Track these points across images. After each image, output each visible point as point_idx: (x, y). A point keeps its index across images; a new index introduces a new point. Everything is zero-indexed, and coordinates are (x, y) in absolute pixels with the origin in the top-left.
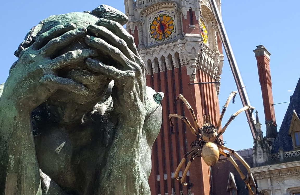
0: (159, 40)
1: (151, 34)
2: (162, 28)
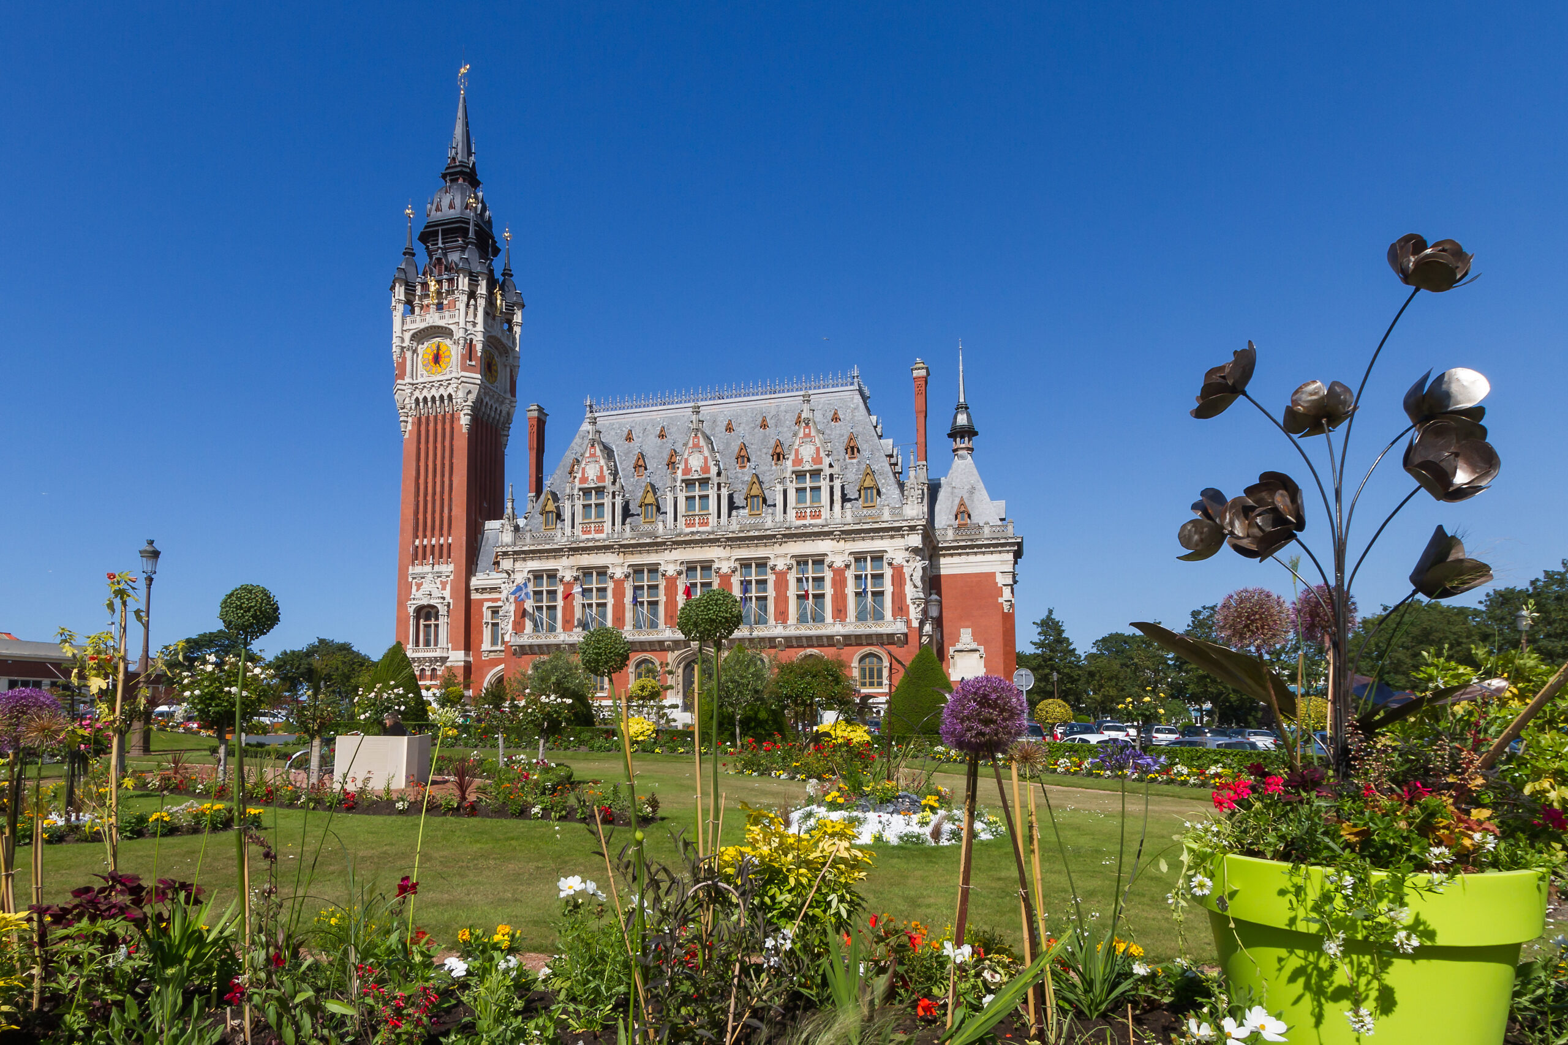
0: (432, 374)
1: (423, 365)
2: (437, 359)
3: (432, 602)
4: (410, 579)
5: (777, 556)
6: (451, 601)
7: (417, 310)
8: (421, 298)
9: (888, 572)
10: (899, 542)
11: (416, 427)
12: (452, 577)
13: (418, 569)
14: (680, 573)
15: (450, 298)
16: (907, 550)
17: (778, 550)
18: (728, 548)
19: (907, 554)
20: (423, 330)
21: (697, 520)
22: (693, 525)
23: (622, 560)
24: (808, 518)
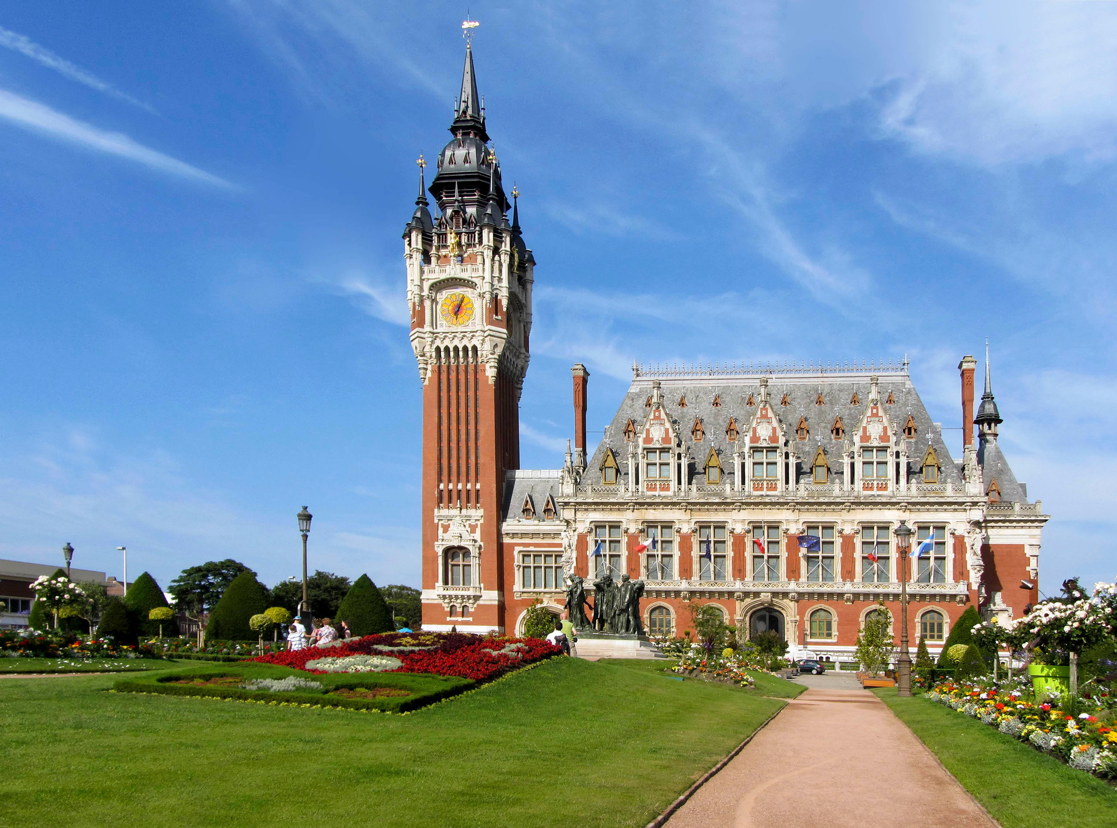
1: (443, 316)
2: (458, 310)
3: (463, 544)
4: (436, 522)
5: (844, 522)
6: (482, 544)
7: (433, 260)
8: (438, 249)
9: (950, 541)
10: (961, 516)
11: (436, 375)
12: (481, 522)
13: (444, 512)
14: (748, 532)
15: (470, 251)
16: (969, 522)
17: (845, 516)
18: (797, 511)
19: (968, 526)
20: (443, 281)
21: (765, 486)
22: (762, 489)
23: (689, 517)
24: (875, 489)
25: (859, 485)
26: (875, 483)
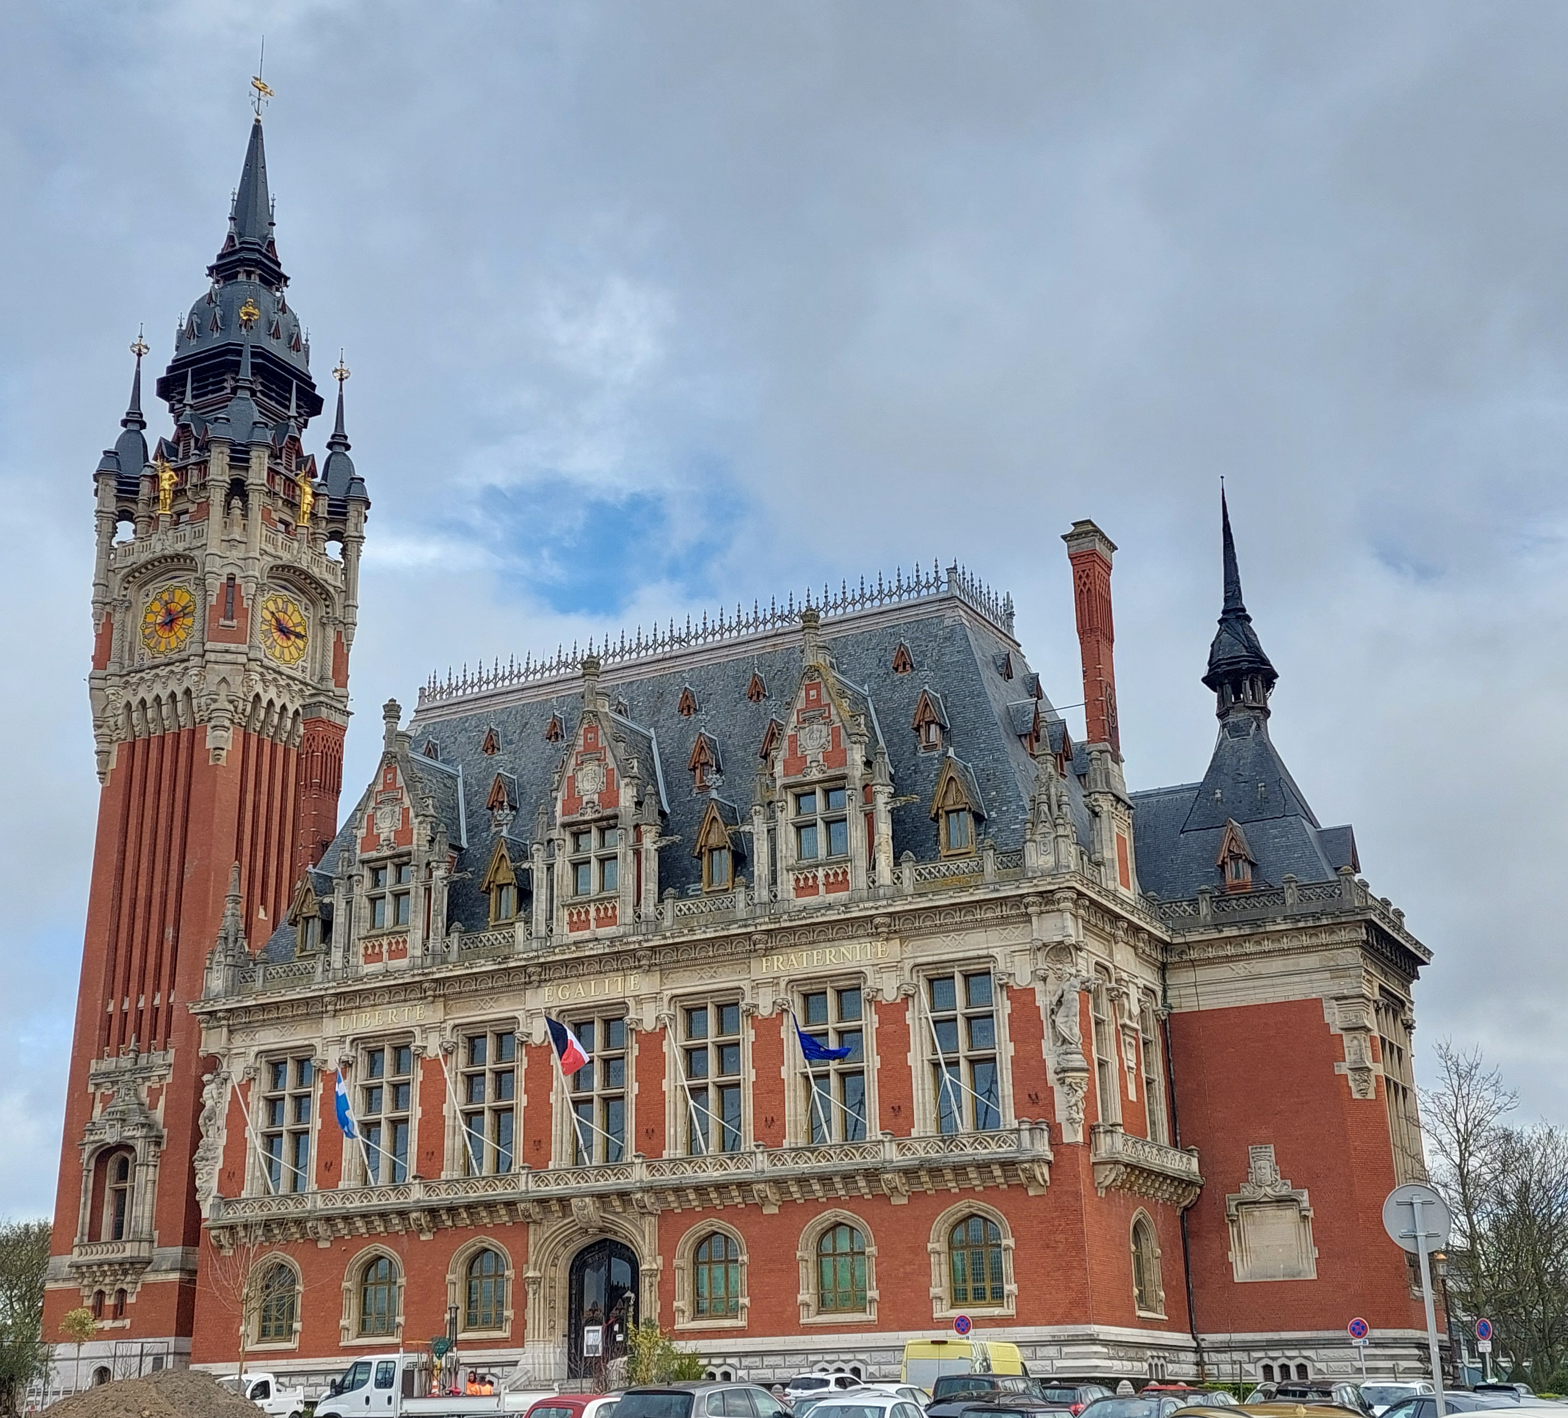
0: (159, 652)
1: (145, 637)
4: (91, 1089)
6: (164, 1131)
9: (1003, 1008)
10: (1016, 935)
12: (169, 1079)
13: (109, 1065)
15: (197, 499)
16: (1041, 950)
17: (758, 969)
18: (656, 973)
19: (1039, 961)
20: (145, 566)
21: (593, 913)
22: (586, 925)
23: (440, 1015)
24: (822, 888)
25: (787, 883)
26: (821, 873)
